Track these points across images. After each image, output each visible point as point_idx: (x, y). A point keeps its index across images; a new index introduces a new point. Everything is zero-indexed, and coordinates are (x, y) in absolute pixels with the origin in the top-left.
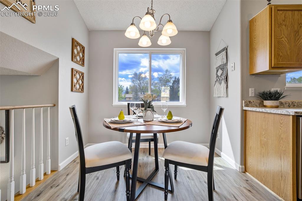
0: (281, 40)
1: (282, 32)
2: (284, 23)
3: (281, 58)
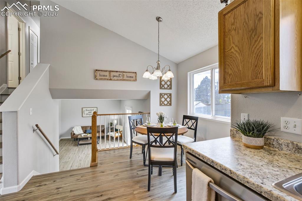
0: (230, 52)
1: (231, 41)
2: (233, 27)
3: (230, 78)
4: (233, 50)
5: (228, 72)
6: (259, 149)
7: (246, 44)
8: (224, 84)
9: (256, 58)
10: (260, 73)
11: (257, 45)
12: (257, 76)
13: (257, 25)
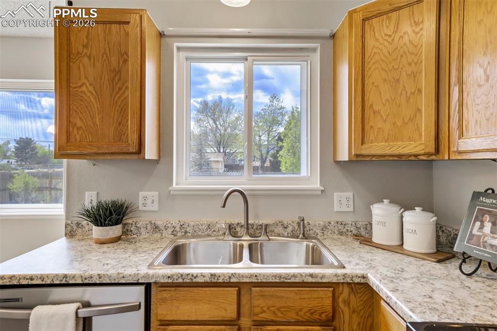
0: (80, 90)
1: (82, 73)
2: (85, 51)
3: (78, 133)
4: (84, 88)
5: (75, 124)
6: (117, 242)
7: (107, 87)
8: (67, 143)
9: (120, 113)
10: (124, 134)
11: (121, 95)
12: (121, 138)
13: (121, 67)
